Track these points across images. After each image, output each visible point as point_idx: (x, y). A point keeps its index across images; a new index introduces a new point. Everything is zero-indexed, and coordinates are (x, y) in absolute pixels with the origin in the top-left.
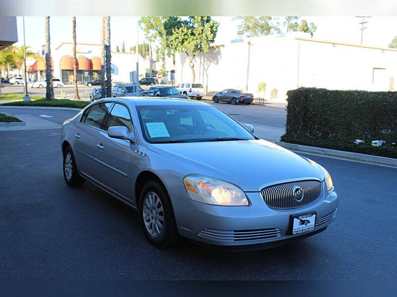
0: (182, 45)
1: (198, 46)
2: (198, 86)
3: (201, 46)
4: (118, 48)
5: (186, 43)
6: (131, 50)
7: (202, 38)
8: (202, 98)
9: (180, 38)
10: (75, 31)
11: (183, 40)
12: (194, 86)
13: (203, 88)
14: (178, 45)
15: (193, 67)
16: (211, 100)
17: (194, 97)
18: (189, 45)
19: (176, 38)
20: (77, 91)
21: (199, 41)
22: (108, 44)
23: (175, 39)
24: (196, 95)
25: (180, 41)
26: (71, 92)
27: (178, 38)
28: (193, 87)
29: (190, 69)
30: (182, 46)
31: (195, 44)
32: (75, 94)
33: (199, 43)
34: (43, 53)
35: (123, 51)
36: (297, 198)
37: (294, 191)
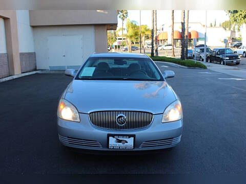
0: (244, 19)
4: (211, 24)
6: (220, 26)
10: (173, 15)
14: (241, 19)
20: (174, 52)
22: (183, 22)
25: (243, 17)
26: (170, 52)
32: (172, 54)
34: (163, 30)
35: (215, 25)
36: (119, 123)
37: (117, 117)
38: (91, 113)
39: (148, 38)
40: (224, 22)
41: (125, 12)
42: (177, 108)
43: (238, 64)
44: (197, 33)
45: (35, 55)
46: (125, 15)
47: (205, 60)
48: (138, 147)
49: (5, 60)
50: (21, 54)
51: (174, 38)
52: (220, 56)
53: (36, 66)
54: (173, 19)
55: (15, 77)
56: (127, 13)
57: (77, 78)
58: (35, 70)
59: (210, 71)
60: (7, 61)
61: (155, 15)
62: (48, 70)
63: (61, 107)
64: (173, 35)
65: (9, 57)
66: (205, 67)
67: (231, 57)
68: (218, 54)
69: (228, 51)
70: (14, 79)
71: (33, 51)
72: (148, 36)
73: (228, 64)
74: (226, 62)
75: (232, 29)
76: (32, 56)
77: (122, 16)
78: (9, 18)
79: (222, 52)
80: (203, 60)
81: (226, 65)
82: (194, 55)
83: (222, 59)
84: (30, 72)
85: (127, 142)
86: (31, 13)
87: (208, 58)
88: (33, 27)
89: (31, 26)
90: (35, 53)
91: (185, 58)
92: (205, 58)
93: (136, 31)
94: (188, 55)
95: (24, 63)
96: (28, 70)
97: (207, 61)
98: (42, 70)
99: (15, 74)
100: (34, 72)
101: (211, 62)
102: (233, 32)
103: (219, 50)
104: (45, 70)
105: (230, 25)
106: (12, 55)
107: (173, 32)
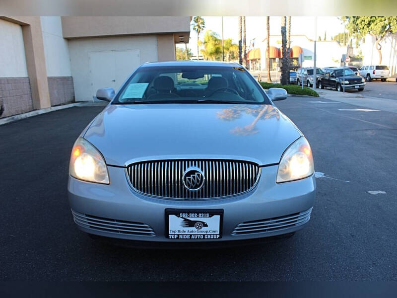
0: (368, 27)
1: (386, 27)
2: (383, 68)
3: (390, 26)
4: (320, 38)
5: (372, 25)
6: (332, 39)
7: (391, 18)
8: (387, 80)
9: (366, 20)
10: (268, 23)
11: (370, 22)
12: (378, 68)
13: (388, 69)
14: (364, 27)
15: (380, 49)
16: (394, 82)
17: (378, 79)
18: (376, 26)
19: (362, 21)
20: (270, 76)
21: (387, 22)
23: (361, 23)
24: (380, 77)
25: (366, 24)
27: (364, 21)
28: (376, 69)
29: (377, 51)
30: (368, 29)
31: (382, 25)
33: (387, 24)
34: (253, 45)
35: (325, 39)
36: (189, 185)
37: (184, 173)
38: (130, 166)
39: (234, 58)
40: (338, 34)
41: (201, 21)
42: (304, 152)
43: (361, 90)
44: (301, 50)
45: (72, 80)
46: (201, 26)
47: (314, 86)
48: (229, 233)
49: (26, 87)
50: (50, 79)
51: (271, 57)
52: (337, 80)
53: (74, 97)
54: (268, 29)
55: (40, 112)
56: (203, 23)
57: (116, 102)
58: (73, 101)
59: (323, 99)
60: (29, 89)
61: (243, 22)
62: (92, 102)
63: (76, 153)
64: (268, 51)
65: (31, 83)
66: (316, 95)
67: (352, 81)
68: (333, 77)
69: (346, 73)
70: (39, 115)
71: (70, 75)
72: (233, 55)
73: (348, 91)
74: (345, 87)
75: (348, 43)
76: (67, 82)
77: (197, 28)
78: (29, 25)
79: (339, 73)
80: (311, 86)
81: (345, 91)
82: (298, 79)
83: (339, 84)
84: (64, 104)
85: (206, 226)
86: (64, 20)
87: (318, 82)
88: (68, 40)
89: (65, 38)
90: (72, 77)
91: (287, 83)
92: (314, 83)
93: (217, 46)
94: (291, 79)
95: (55, 91)
96: (63, 101)
97: (317, 87)
98: (82, 102)
99: (42, 108)
100: (71, 105)
101: (322, 88)
102: (350, 48)
103: (335, 71)
104: (87, 102)
105: (346, 38)
106: (36, 79)
107: (269, 47)
